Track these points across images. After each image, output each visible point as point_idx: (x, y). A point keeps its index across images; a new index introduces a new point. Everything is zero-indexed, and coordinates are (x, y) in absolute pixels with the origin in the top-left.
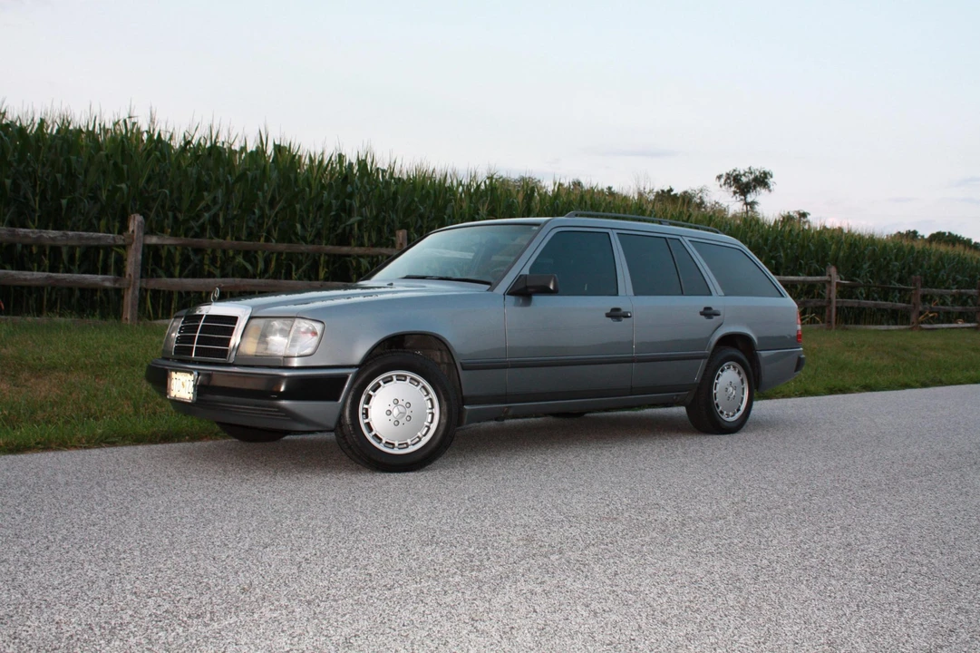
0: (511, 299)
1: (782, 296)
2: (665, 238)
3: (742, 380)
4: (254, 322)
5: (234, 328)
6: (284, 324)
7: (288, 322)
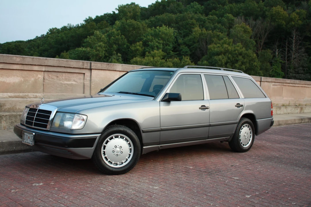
0: (162, 103)
1: (266, 97)
2: (222, 76)
3: (250, 132)
4: (58, 113)
5: (50, 116)
6: (70, 115)
7: (72, 115)
